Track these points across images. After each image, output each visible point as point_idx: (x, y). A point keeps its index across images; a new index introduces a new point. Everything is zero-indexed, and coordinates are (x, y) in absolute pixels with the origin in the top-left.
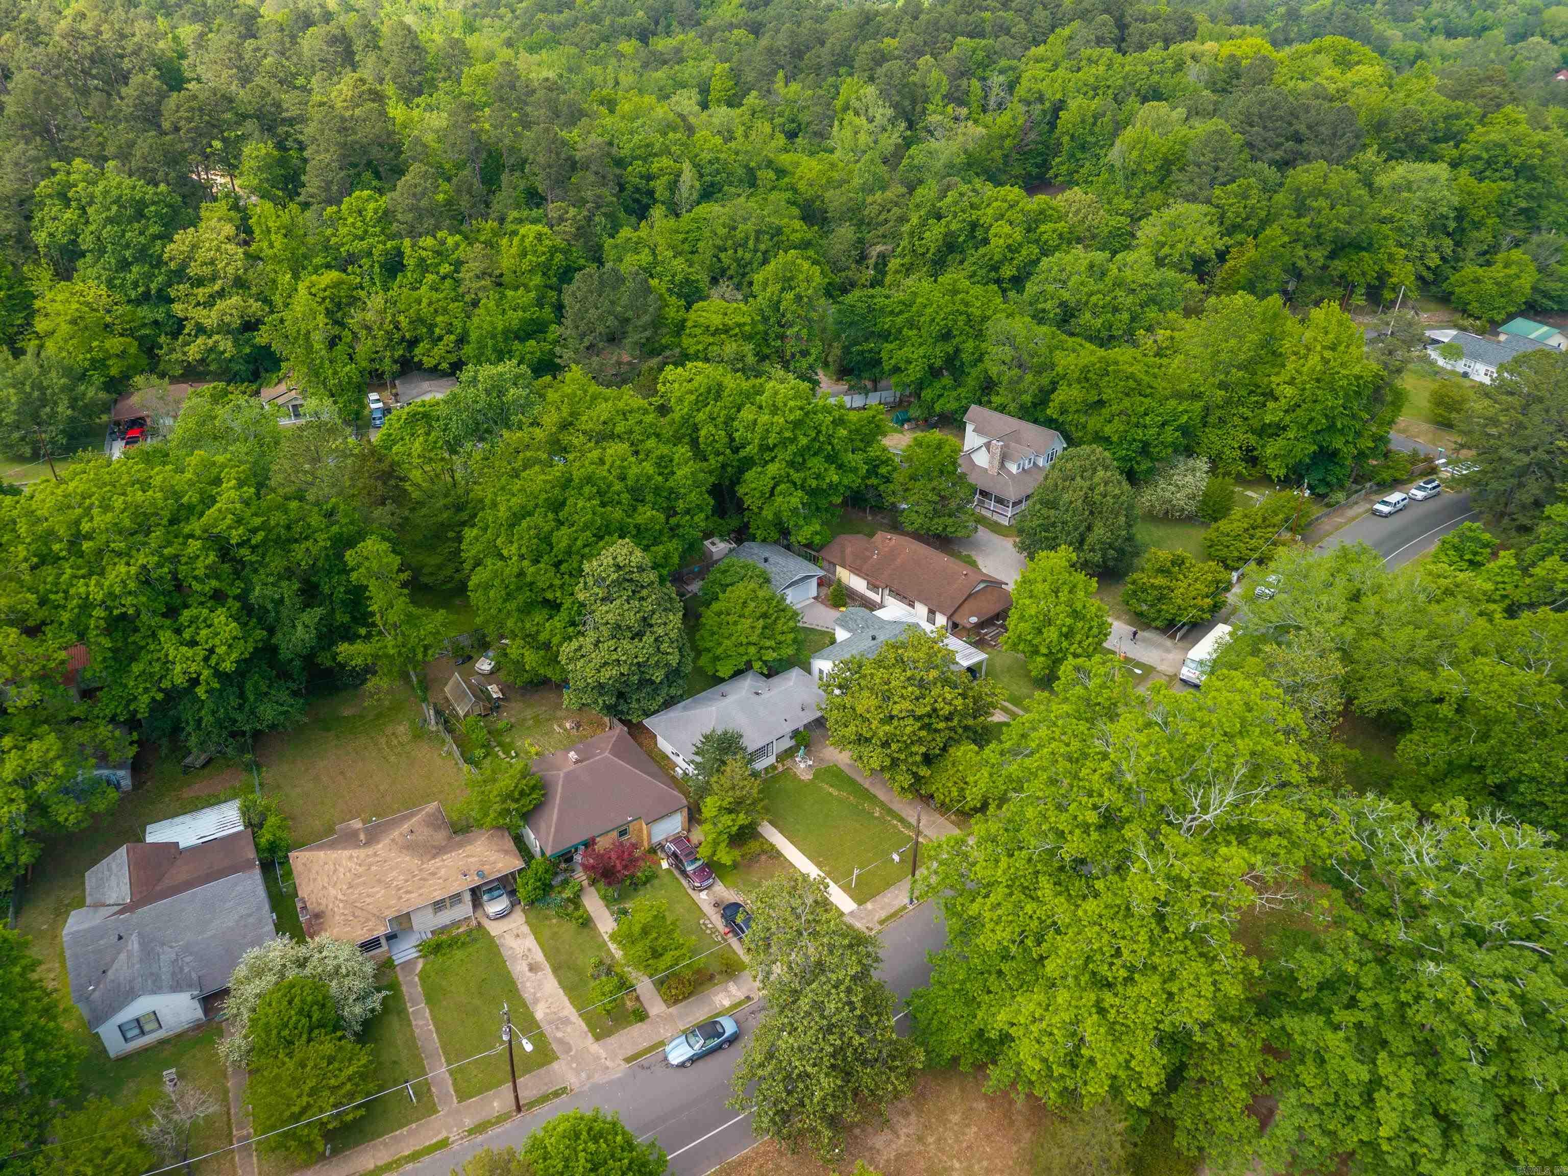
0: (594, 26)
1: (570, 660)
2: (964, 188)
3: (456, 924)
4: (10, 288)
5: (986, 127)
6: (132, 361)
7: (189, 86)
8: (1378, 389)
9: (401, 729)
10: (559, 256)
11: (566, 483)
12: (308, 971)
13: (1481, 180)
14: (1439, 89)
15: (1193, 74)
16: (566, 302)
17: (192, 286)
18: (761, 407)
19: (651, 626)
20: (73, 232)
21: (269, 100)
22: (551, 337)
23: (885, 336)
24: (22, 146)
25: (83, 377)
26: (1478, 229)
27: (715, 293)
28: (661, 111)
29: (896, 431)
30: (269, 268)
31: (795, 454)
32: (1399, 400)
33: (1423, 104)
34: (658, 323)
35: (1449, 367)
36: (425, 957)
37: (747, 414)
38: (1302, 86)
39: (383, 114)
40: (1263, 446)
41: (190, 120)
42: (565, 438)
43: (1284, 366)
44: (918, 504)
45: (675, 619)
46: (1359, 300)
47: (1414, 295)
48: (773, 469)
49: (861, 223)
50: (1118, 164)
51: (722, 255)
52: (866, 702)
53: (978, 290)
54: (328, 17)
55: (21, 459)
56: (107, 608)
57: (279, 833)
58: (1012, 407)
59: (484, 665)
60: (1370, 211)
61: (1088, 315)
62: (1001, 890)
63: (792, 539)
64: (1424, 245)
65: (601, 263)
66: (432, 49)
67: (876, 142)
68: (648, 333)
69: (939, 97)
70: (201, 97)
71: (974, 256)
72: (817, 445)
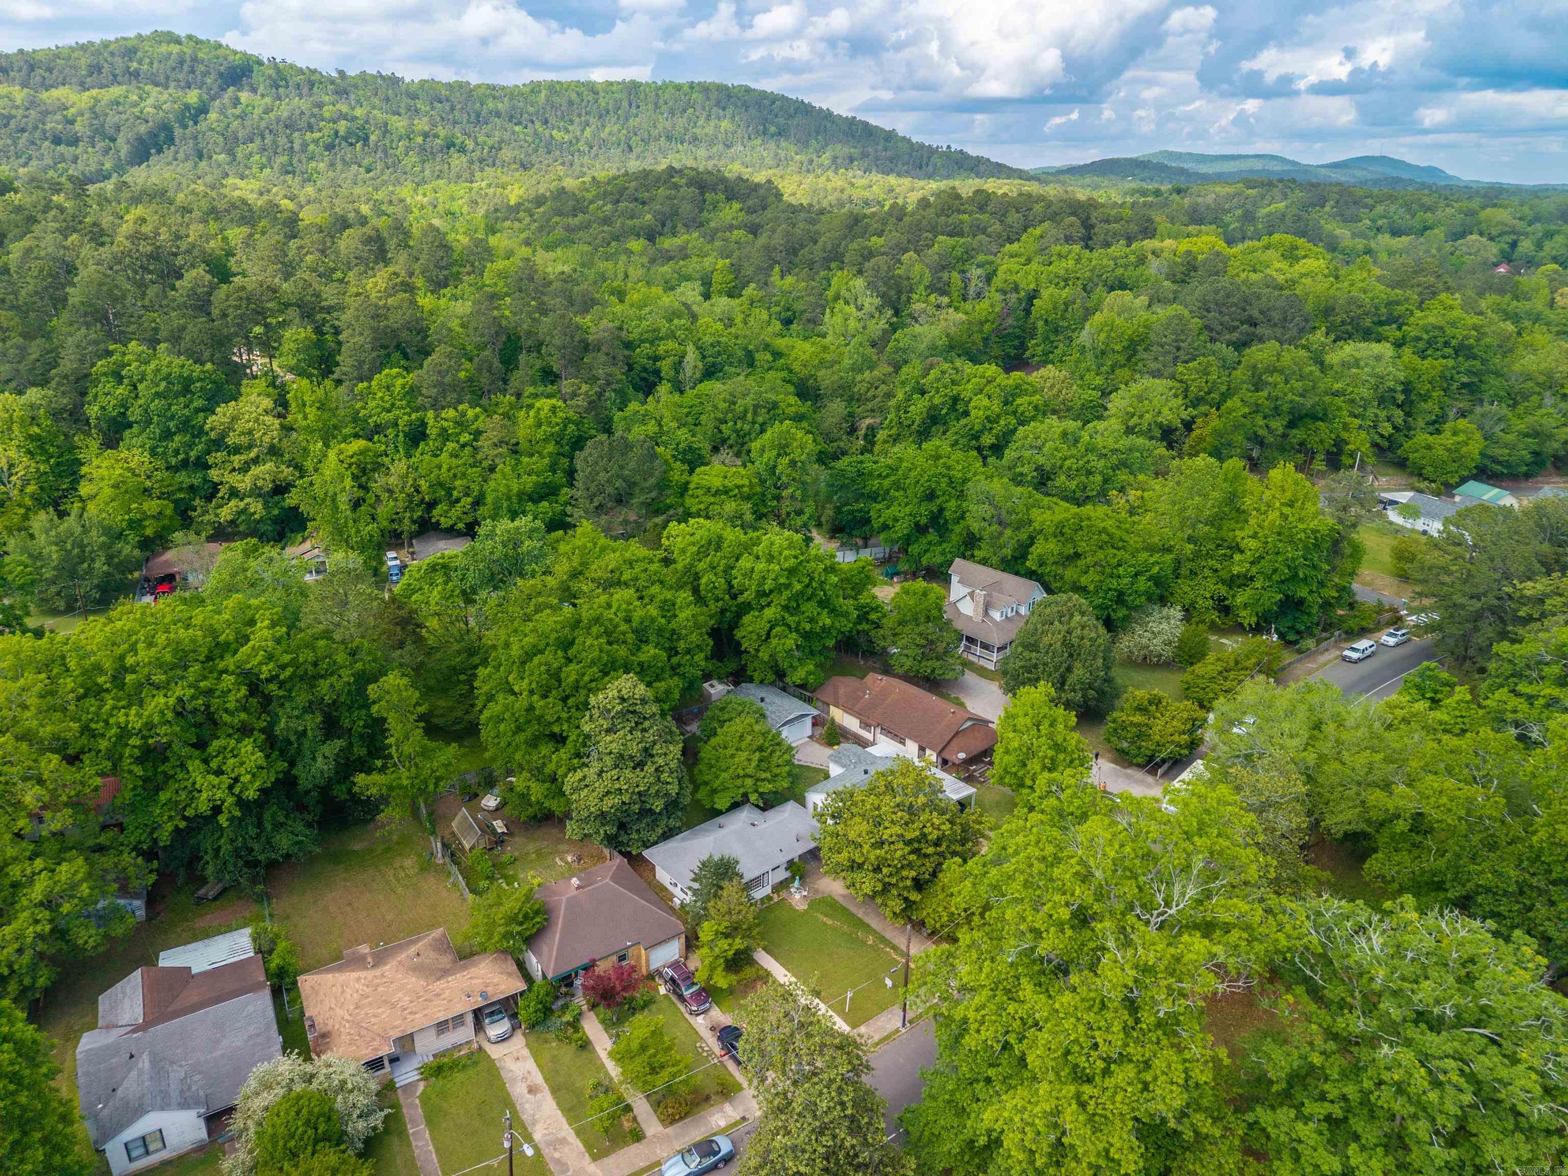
0: (606, 228)
1: (575, 790)
2: (946, 366)
3: (457, 1047)
4: (60, 456)
5: (967, 313)
6: (166, 522)
7: (236, 279)
8: (1336, 543)
9: (408, 863)
10: (572, 427)
11: (576, 624)
12: (315, 1085)
13: (1423, 358)
14: (1379, 279)
15: (1154, 267)
16: (578, 467)
17: (229, 454)
18: (758, 558)
19: (652, 756)
20: (122, 406)
21: (311, 291)
22: (563, 499)
23: (874, 497)
24: (83, 331)
25: (120, 536)
26: (1425, 401)
27: (716, 460)
28: (667, 300)
29: (886, 583)
30: (301, 438)
31: (789, 599)
32: (1357, 552)
33: (1365, 292)
34: (663, 485)
35: (1409, 526)
36: (425, 1079)
37: (745, 563)
38: (1254, 277)
39: (413, 303)
40: (1234, 596)
41: (238, 307)
42: (575, 586)
43: (1246, 521)
44: (906, 647)
45: (675, 750)
46: (1319, 465)
47: (1371, 460)
48: (769, 613)
49: (851, 399)
50: (1088, 345)
51: (723, 427)
52: (858, 829)
53: (959, 455)
54: (363, 221)
55: (55, 612)
56: (143, 737)
57: (288, 958)
58: (994, 560)
59: (490, 801)
60: (1322, 386)
61: (1063, 478)
62: (986, 993)
63: (788, 680)
64: (1376, 416)
65: (609, 431)
66: (458, 248)
67: (864, 328)
68: (653, 494)
69: (922, 288)
70: (249, 288)
71: (957, 426)
72: (810, 591)
